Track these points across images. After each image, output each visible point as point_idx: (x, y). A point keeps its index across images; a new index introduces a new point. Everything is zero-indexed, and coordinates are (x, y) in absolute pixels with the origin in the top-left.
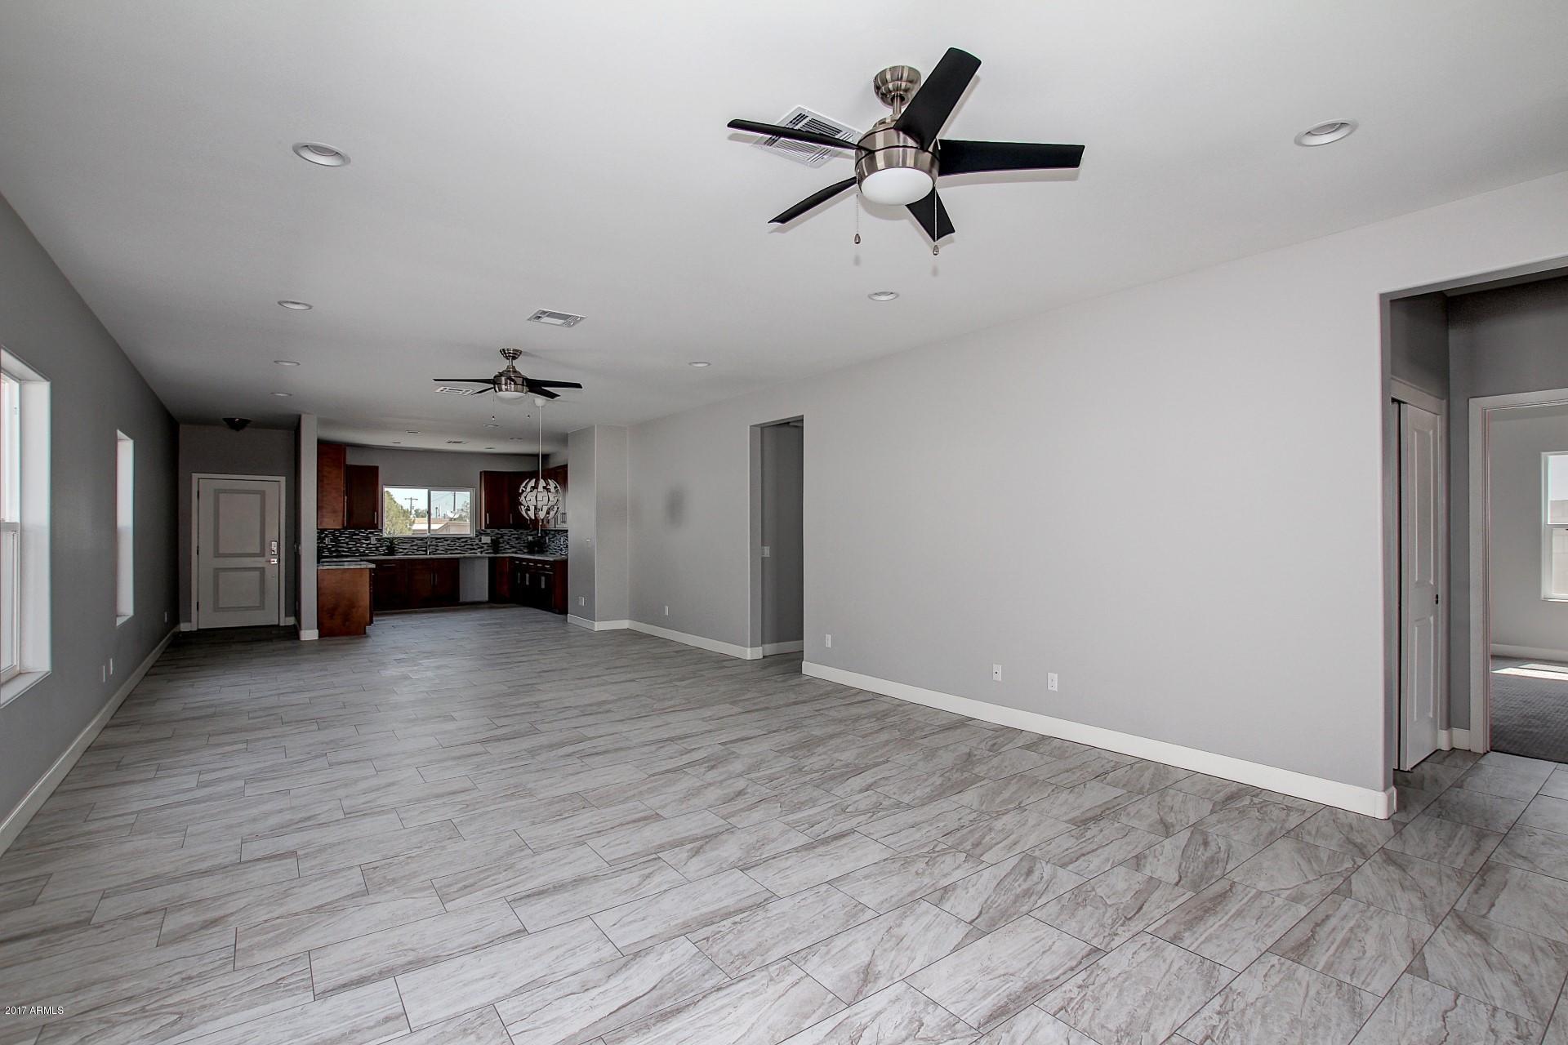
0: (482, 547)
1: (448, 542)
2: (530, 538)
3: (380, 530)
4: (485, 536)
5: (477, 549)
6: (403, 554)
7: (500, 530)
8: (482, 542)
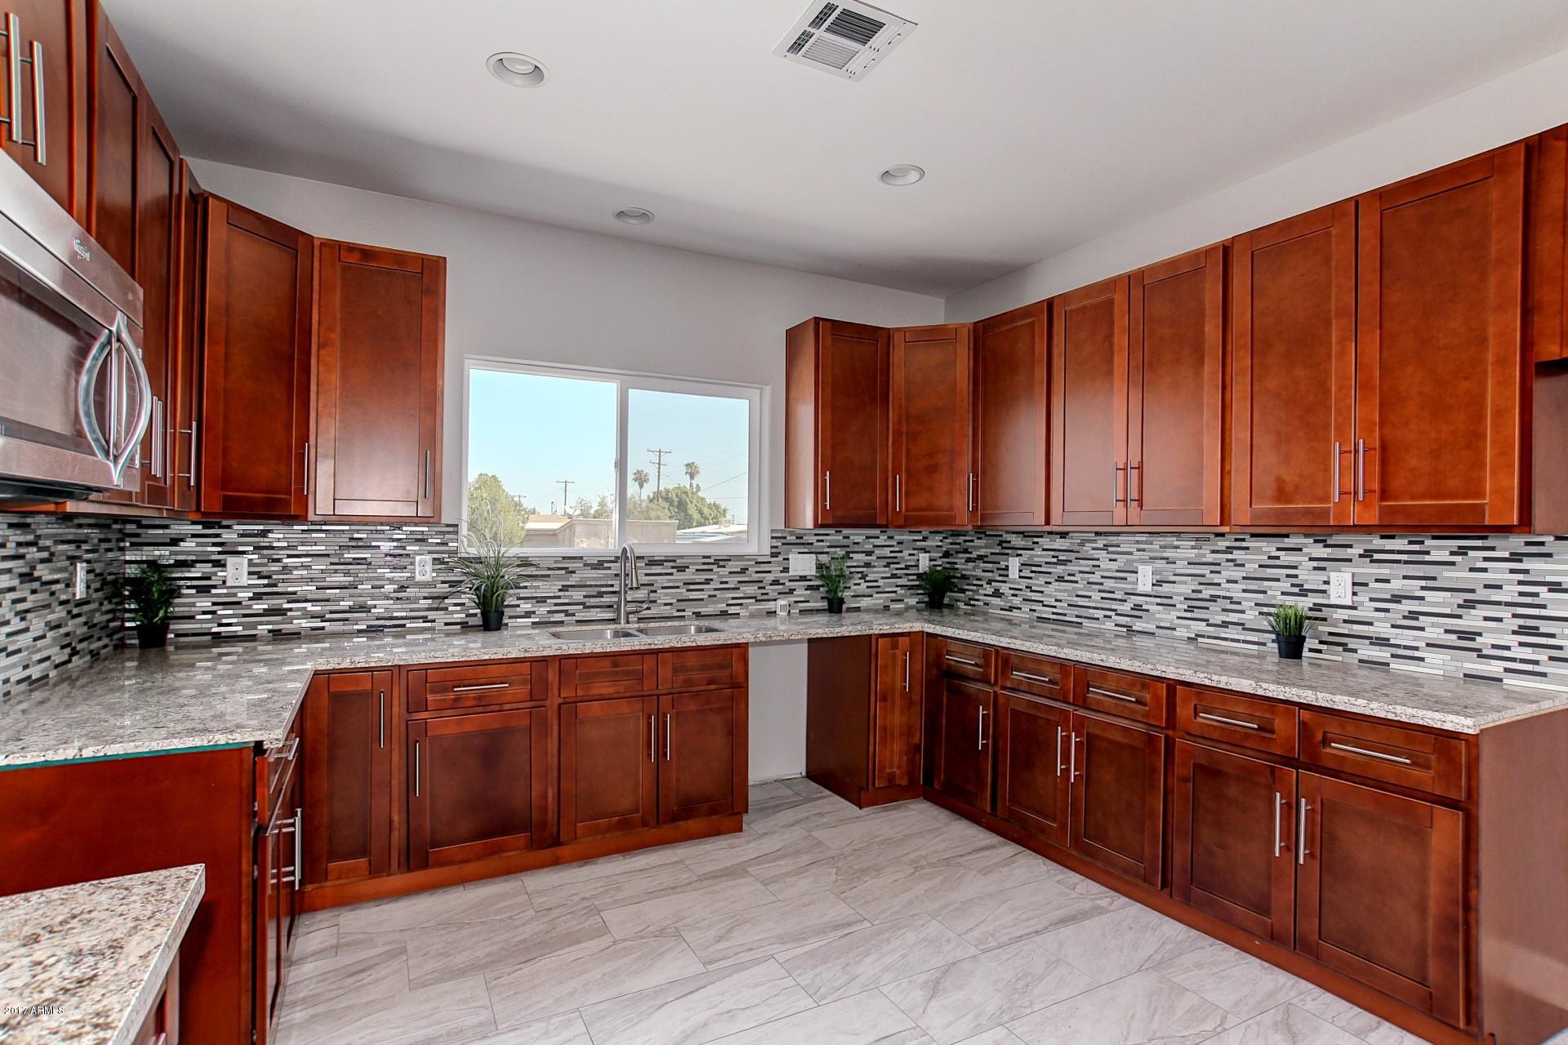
0: (791, 592)
1: (688, 574)
2: (924, 560)
3: (451, 529)
4: (799, 553)
5: (775, 600)
6: (533, 623)
7: (841, 531)
8: (792, 573)
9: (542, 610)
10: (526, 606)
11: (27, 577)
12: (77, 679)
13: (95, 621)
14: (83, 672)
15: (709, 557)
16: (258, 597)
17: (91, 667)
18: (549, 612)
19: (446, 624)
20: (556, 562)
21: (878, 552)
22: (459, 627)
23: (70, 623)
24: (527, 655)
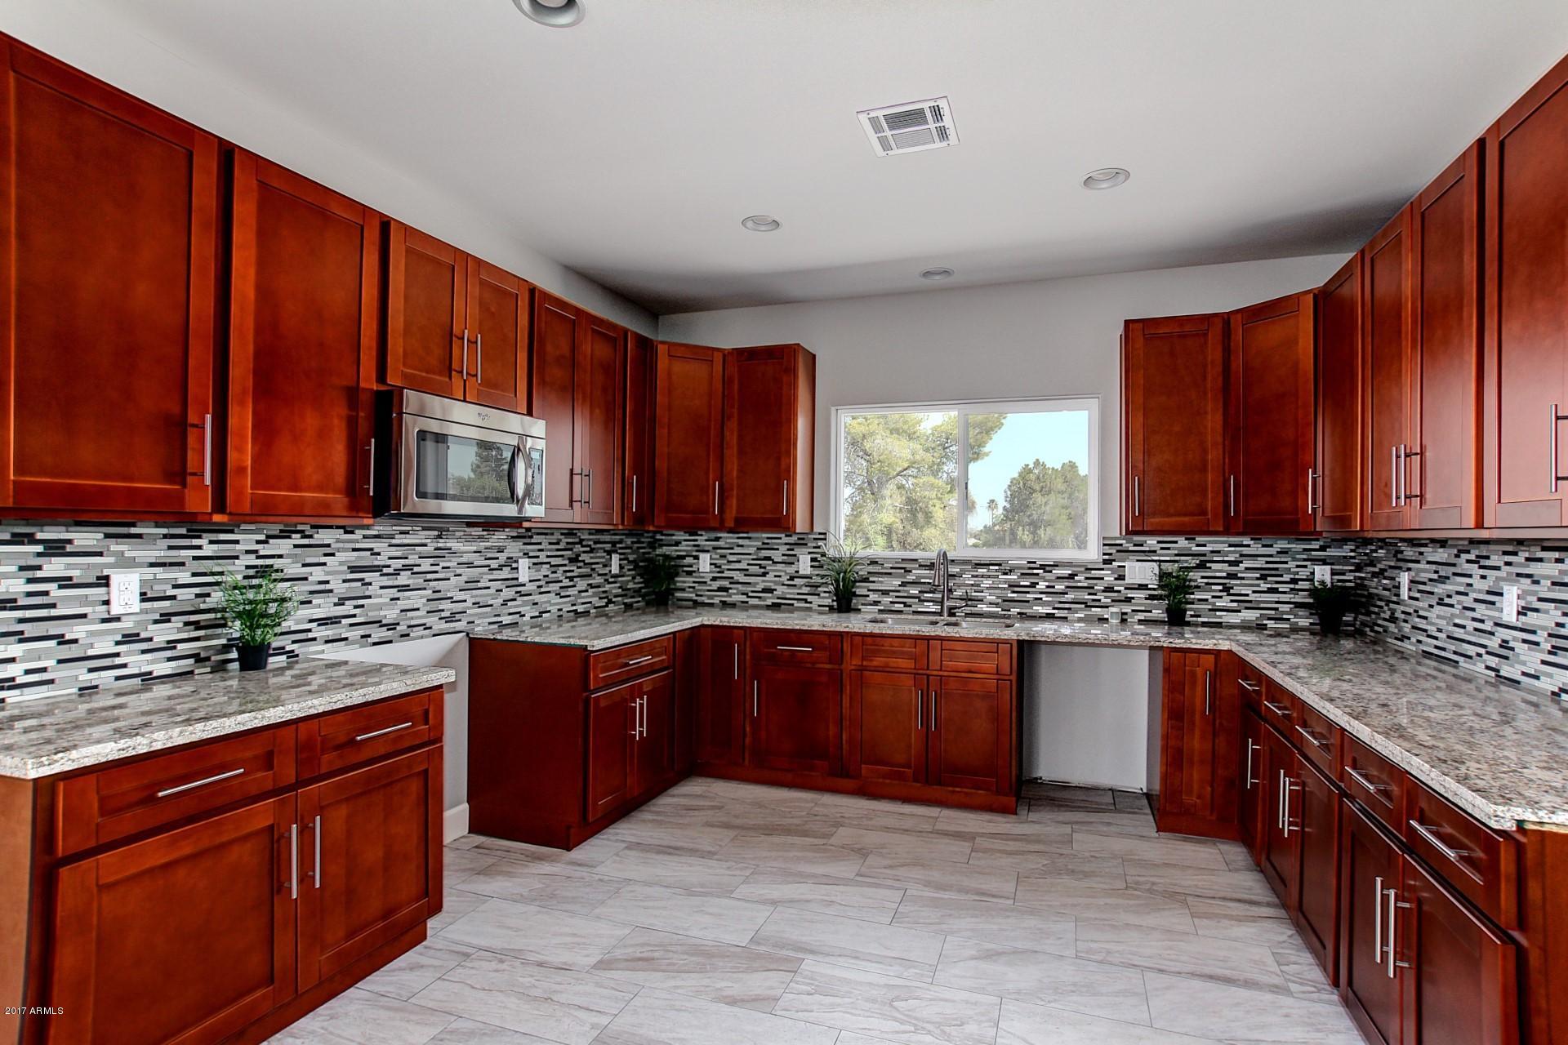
0: (1128, 600)
1: (1013, 577)
2: (1322, 573)
3: (822, 536)
4: (1138, 561)
5: (1107, 607)
6: (880, 610)
7: (1194, 539)
8: (1128, 580)
9: (887, 600)
10: (873, 597)
11: (573, 560)
12: (612, 617)
13: (629, 587)
14: (617, 613)
15: (1035, 562)
16: (714, 579)
17: (625, 612)
18: (891, 602)
19: (819, 606)
20: (897, 563)
21: (1247, 563)
22: (827, 609)
23: (607, 586)
24: (825, 629)
